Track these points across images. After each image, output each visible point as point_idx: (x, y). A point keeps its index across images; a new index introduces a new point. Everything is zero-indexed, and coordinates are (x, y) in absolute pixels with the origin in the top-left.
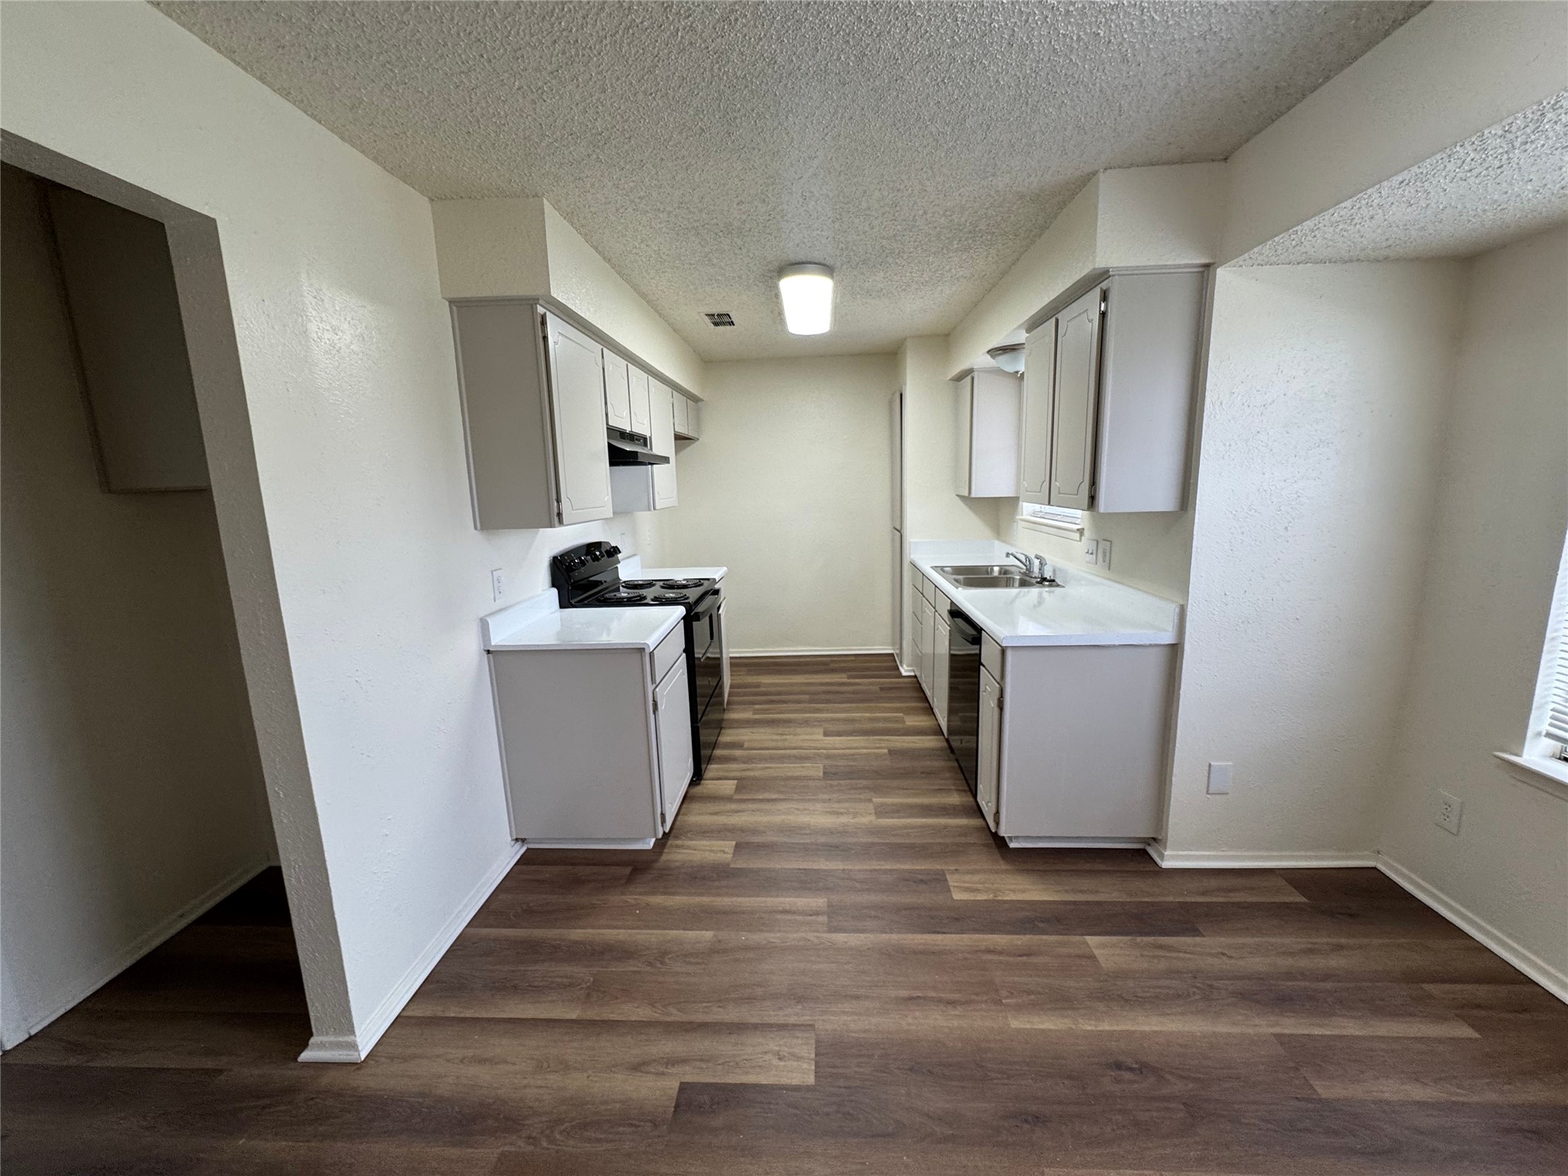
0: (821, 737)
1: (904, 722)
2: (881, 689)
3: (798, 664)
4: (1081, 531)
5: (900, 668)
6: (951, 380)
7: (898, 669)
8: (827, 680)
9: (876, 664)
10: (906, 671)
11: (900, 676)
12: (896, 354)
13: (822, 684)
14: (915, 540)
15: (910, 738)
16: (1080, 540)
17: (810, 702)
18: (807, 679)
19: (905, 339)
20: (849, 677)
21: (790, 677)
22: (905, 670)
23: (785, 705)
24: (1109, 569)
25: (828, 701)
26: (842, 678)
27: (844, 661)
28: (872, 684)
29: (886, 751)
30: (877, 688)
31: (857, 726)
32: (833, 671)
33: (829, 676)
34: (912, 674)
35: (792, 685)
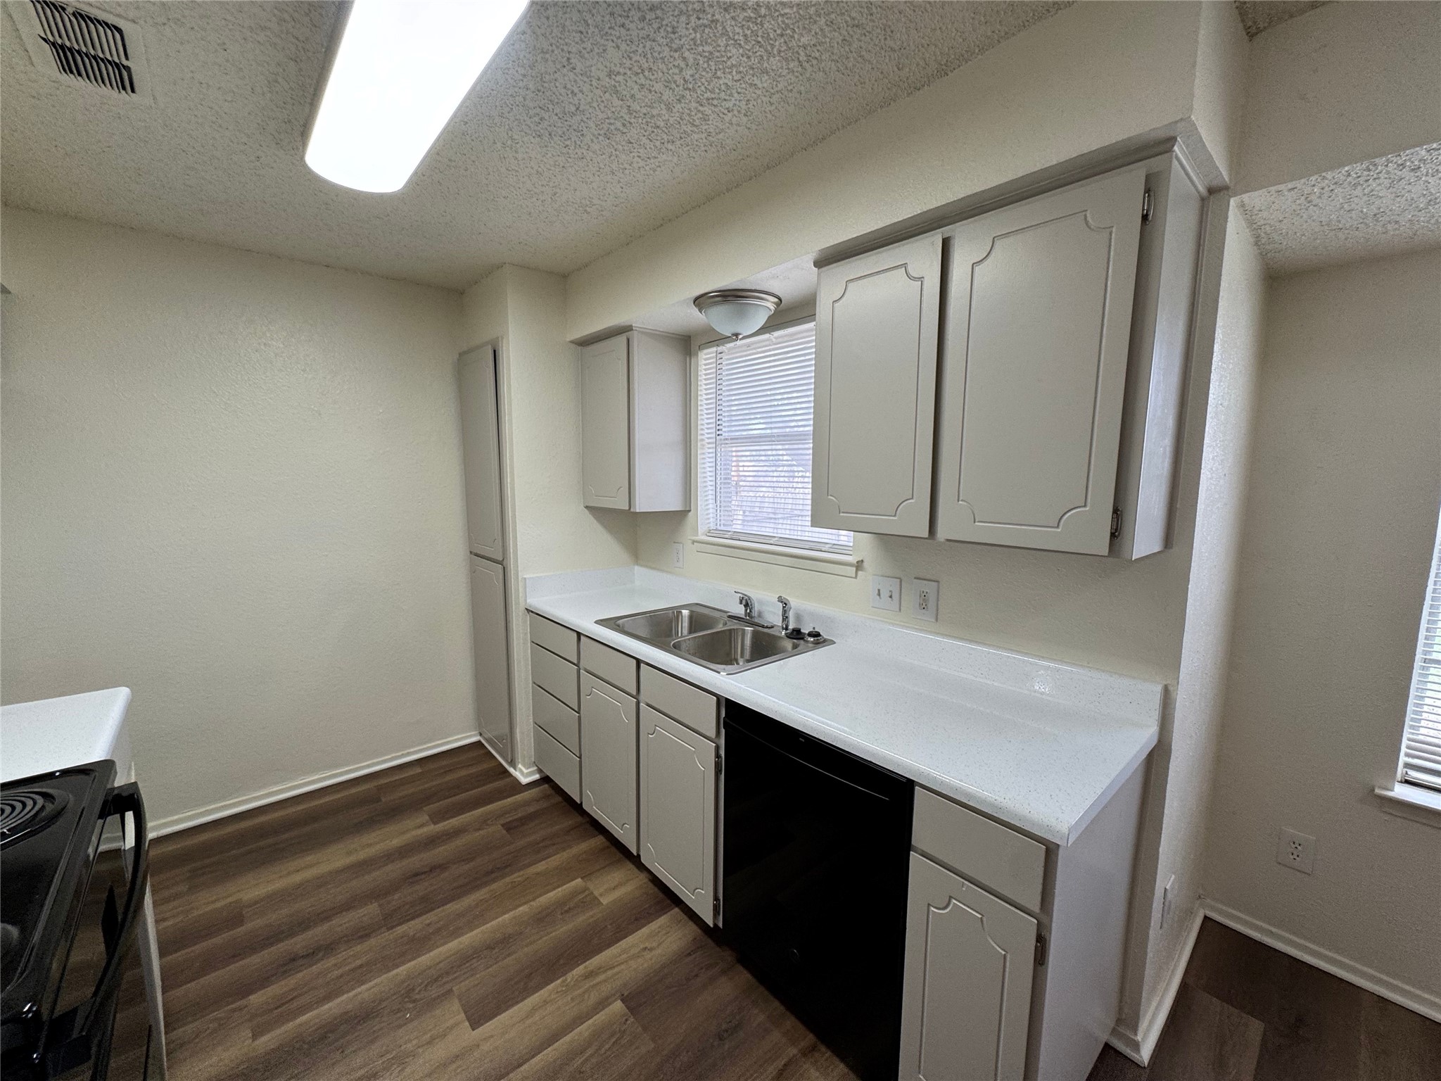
0: (467, 1035)
1: (595, 901)
2: (509, 827)
3: (312, 817)
4: (859, 565)
5: (511, 770)
6: (572, 342)
7: (506, 772)
8: (396, 842)
9: (463, 773)
10: (526, 776)
11: (517, 787)
12: (462, 293)
13: (390, 857)
14: (532, 576)
15: (630, 940)
16: (856, 577)
17: (390, 920)
18: (349, 853)
19: (500, 266)
20: (436, 818)
21: (310, 859)
22: (524, 774)
23: (331, 962)
24: (937, 620)
25: (427, 904)
26: (416, 827)
27: (403, 782)
28: (484, 822)
29: (618, 1006)
30: (496, 829)
31: (524, 953)
32: (395, 812)
33: (392, 828)
34: (537, 777)
35: (321, 882)
